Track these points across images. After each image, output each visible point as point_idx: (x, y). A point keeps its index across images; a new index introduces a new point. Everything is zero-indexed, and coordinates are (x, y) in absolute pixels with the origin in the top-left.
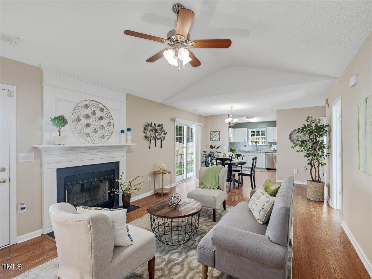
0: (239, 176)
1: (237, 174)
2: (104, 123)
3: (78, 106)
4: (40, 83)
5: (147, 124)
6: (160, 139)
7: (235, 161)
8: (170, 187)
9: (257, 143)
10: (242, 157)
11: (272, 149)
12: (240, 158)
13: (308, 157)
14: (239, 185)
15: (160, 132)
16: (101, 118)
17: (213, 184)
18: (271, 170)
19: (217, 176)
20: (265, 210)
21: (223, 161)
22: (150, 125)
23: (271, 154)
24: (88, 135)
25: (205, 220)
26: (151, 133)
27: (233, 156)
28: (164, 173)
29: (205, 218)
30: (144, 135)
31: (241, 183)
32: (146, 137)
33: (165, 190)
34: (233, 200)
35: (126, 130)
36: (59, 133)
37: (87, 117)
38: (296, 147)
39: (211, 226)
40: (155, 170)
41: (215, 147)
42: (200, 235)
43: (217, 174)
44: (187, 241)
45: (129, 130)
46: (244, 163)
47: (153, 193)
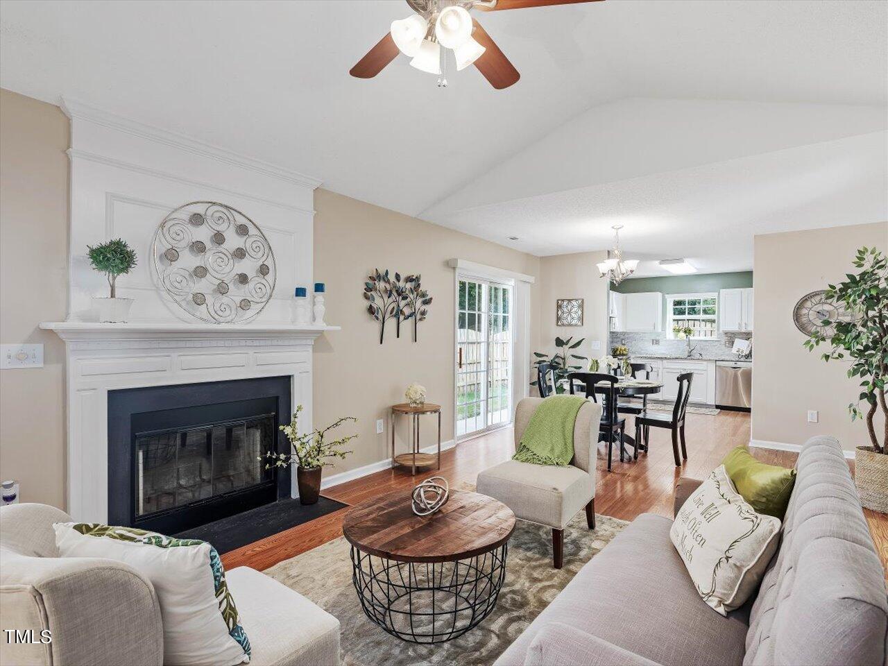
0: (637, 425)
1: (630, 420)
2: (248, 266)
3: (174, 216)
4: (64, 152)
5: (374, 275)
6: (411, 315)
7: (626, 381)
8: (437, 451)
9: (690, 333)
10: (648, 373)
11: (734, 350)
12: (641, 375)
13: (863, 374)
14: (636, 450)
15: (411, 296)
16: (240, 254)
17: (557, 451)
18: (732, 412)
19: (569, 426)
20: (738, 564)
21: (590, 383)
22: (384, 277)
23: (732, 364)
24: (199, 299)
25: (529, 559)
26: (386, 298)
27: (619, 367)
28: (419, 411)
29: (529, 554)
30: (366, 303)
31: (642, 447)
32: (371, 310)
33: (423, 459)
34: (618, 495)
35: (310, 290)
36: (110, 288)
37: (198, 247)
38: (821, 342)
39: (546, 580)
40: (397, 403)
41: (568, 341)
42: (507, 610)
43: (570, 419)
44: (464, 633)
45: (319, 288)
46: (654, 390)
47: (391, 466)
